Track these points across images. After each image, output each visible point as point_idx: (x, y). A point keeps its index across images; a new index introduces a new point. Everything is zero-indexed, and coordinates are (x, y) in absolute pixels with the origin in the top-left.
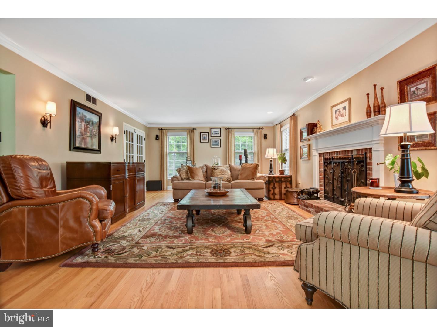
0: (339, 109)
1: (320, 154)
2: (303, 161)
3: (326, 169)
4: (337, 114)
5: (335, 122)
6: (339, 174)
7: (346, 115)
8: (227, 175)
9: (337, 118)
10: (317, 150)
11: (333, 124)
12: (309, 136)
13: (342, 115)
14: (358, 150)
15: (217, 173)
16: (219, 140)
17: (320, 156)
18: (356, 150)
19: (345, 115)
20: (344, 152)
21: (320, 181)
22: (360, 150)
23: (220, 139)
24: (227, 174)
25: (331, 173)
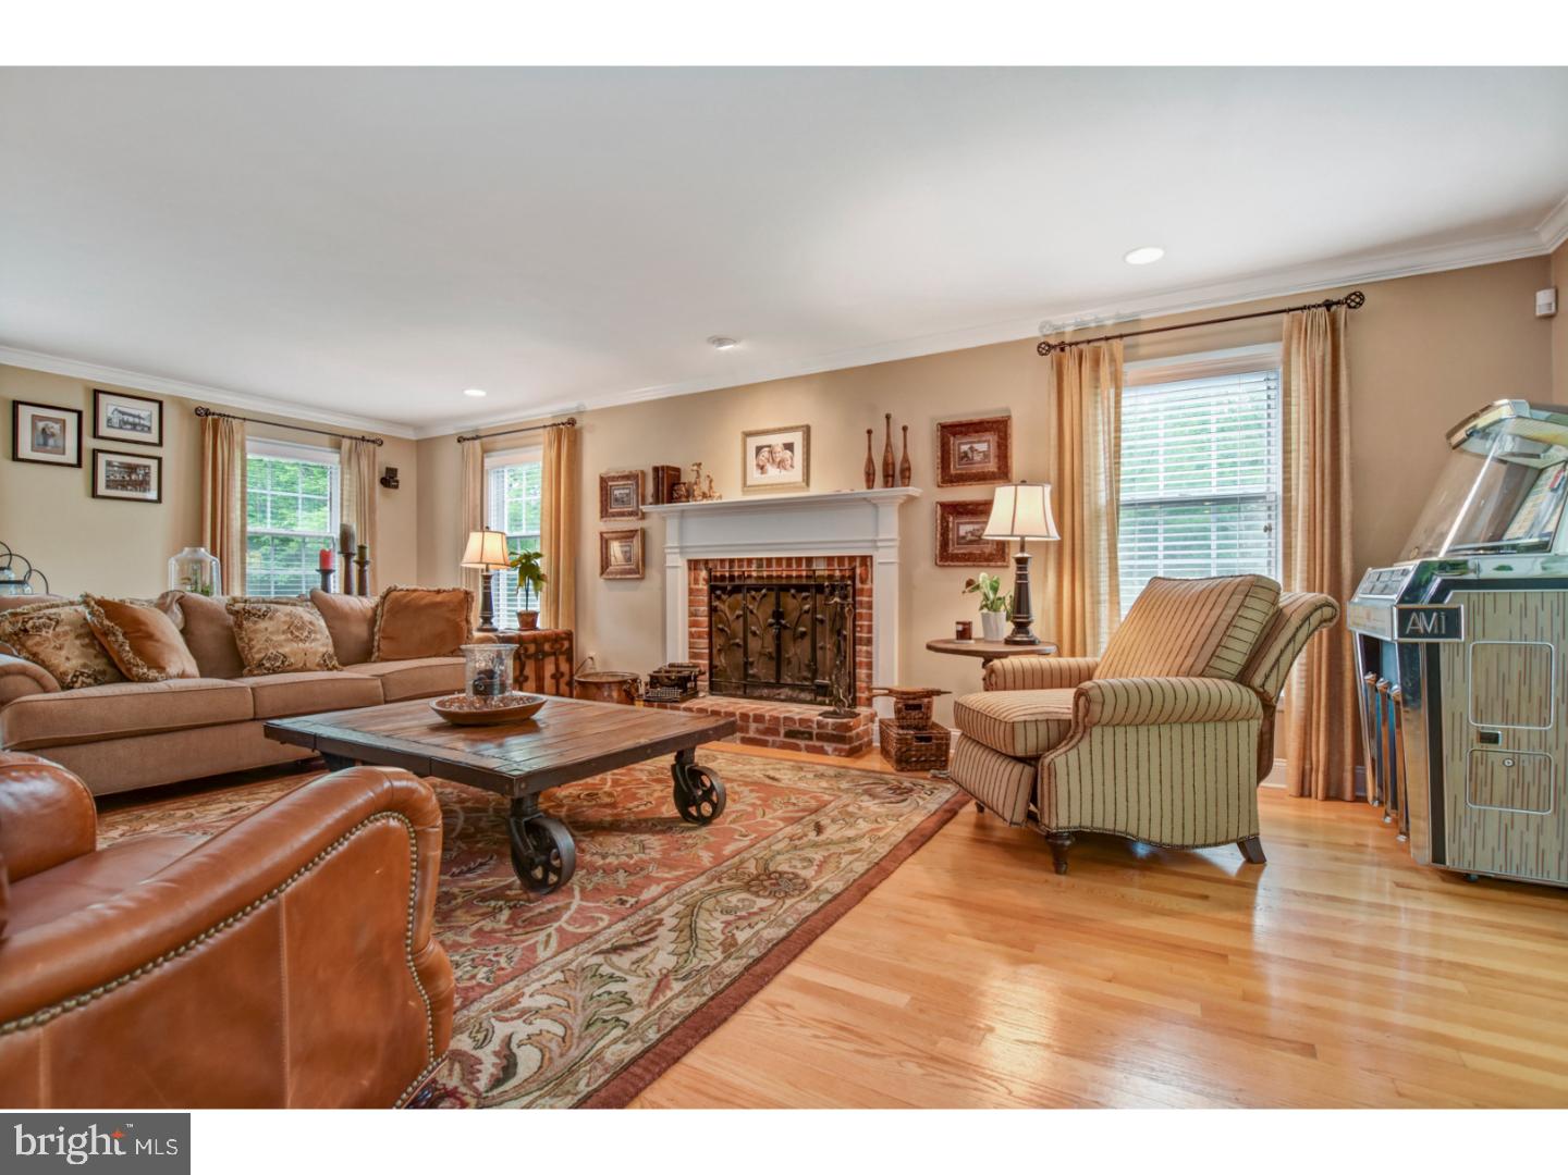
0: (769, 446)
1: (694, 565)
2: (609, 582)
3: (716, 607)
4: (761, 457)
5: (755, 476)
6: (767, 620)
7: (795, 465)
8: (320, 643)
9: (762, 468)
10: (682, 550)
11: (749, 483)
12: (666, 505)
13: (779, 463)
14: (830, 560)
15: (271, 633)
16: (154, 464)
17: (690, 569)
18: (824, 557)
19: (792, 466)
20: (784, 563)
21: (690, 643)
22: (836, 560)
23: (160, 460)
24: (318, 636)
25: (738, 617)
